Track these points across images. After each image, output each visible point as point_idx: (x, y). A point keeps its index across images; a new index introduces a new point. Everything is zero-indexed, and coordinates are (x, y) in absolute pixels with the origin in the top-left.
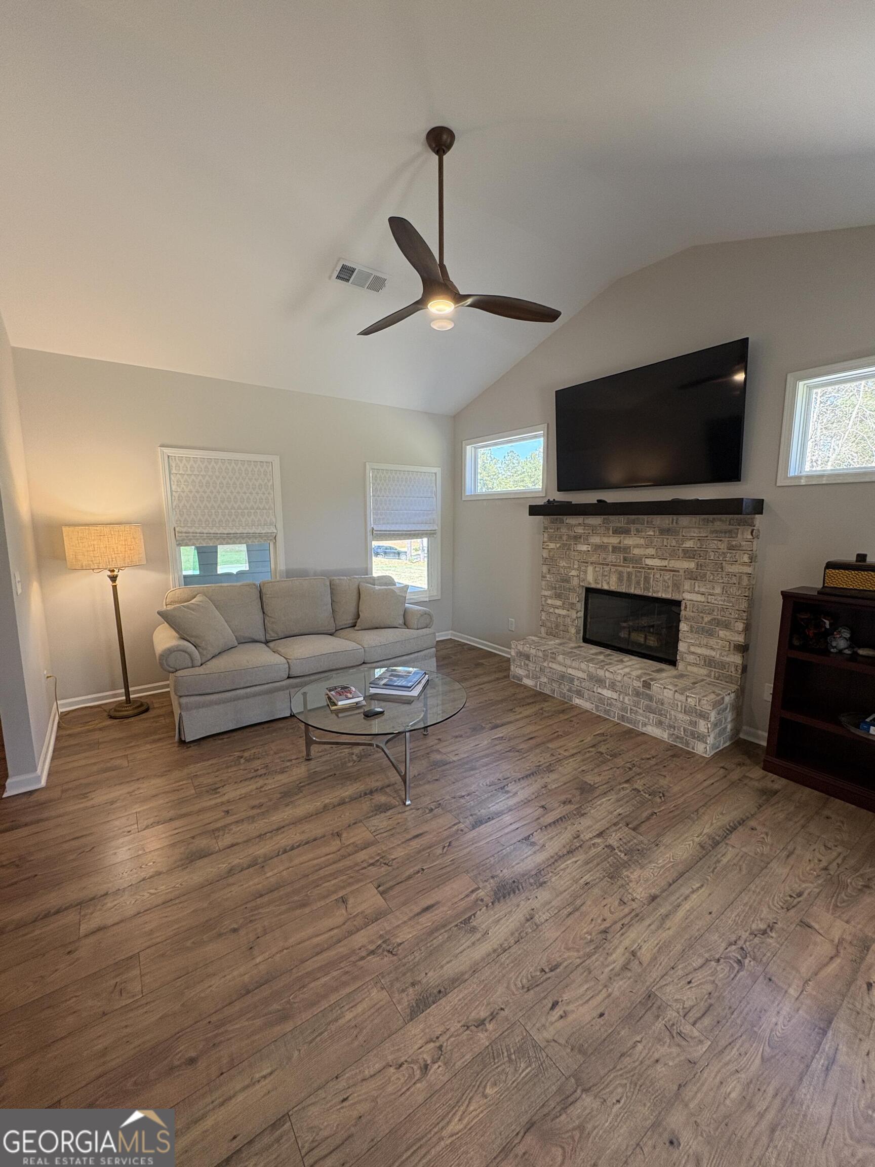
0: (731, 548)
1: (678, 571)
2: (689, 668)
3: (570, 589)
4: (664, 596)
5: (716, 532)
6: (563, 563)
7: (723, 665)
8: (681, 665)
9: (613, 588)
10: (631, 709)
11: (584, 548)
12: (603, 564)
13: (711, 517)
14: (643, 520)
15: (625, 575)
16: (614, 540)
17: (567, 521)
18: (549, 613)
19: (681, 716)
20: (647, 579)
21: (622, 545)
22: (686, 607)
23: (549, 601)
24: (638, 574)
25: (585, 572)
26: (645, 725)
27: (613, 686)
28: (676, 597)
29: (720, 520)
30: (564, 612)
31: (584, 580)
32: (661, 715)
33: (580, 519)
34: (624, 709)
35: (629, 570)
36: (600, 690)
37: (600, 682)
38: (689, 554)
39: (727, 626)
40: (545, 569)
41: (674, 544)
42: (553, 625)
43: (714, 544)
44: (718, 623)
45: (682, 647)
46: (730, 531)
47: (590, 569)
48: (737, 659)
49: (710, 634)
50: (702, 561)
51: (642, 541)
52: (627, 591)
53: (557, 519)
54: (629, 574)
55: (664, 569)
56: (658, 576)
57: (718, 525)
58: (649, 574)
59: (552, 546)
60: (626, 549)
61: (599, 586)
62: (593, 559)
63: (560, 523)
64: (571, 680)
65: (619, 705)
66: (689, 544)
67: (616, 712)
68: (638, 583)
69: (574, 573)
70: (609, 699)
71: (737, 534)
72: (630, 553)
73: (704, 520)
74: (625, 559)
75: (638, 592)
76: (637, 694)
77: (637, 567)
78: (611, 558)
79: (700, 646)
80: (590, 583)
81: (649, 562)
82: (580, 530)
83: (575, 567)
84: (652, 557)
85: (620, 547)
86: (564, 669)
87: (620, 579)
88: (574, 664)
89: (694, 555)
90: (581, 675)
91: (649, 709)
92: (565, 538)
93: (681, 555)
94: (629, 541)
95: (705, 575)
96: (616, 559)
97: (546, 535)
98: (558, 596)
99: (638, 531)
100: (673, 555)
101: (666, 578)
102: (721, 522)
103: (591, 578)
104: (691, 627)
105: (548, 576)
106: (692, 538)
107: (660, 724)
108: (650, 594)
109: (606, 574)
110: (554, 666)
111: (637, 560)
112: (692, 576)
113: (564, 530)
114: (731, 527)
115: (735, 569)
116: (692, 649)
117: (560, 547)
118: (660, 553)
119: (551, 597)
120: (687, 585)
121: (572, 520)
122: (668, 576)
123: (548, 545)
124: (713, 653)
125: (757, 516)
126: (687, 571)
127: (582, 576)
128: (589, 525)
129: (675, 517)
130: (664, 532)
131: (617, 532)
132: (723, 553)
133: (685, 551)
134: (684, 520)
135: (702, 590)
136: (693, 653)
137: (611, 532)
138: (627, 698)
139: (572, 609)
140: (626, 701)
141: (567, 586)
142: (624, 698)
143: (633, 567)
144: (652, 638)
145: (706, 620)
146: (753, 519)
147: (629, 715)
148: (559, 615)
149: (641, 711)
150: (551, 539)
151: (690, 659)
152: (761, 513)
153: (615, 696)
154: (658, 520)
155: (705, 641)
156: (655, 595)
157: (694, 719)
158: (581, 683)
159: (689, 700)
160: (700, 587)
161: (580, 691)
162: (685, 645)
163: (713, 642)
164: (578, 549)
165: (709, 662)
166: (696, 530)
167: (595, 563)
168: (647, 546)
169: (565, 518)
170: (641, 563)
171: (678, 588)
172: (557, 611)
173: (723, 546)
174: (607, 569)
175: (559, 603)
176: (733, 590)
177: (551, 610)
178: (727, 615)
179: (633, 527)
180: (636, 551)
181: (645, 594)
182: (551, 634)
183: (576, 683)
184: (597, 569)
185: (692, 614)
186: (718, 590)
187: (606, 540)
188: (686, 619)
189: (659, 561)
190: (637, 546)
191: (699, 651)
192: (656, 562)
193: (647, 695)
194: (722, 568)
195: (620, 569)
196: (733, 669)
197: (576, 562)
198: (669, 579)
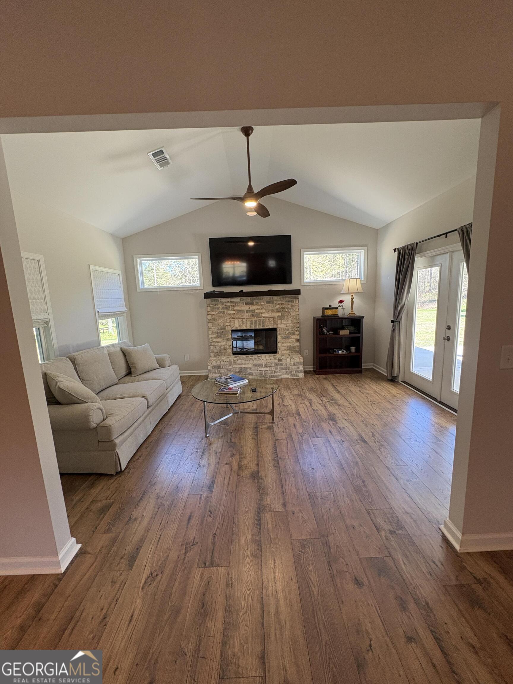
0: (292, 307)
1: (275, 317)
2: (283, 352)
3: (226, 332)
4: (271, 327)
5: (287, 301)
6: (221, 321)
7: (294, 347)
8: (280, 352)
9: (249, 328)
10: (275, 372)
11: (232, 312)
12: (242, 318)
13: (284, 296)
14: (259, 298)
15: (253, 322)
16: (247, 308)
17: (221, 301)
18: (215, 346)
19: (293, 367)
20: (263, 322)
21: (250, 309)
22: (279, 330)
23: (215, 340)
24: (259, 320)
25: (234, 323)
26: (281, 375)
27: (266, 366)
28: (275, 327)
29: (288, 297)
30: (224, 343)
31: (233, 327)
32: (286, 369)
33: (228, 299)
34: (272, 373)
35: (255, 319)
36: (260, 369)
37: (260, 366)
38: (278, 310)
39: (294, 334)
40: (210, 325)
41: (272, 306)
42: (218, 351)
43: (286, 306)
44: (291, 333)
45: (279, 345)
46: (291, 301)
47: (236, 321)
48: (298, 344)
49: (289, 338)
50: (283, 312)
51: (259, 307)
52: (255, 328)
53: (215, 300)
54: (255, 321)
55: (269, 317)
56: (267, 320)
57: (287, 299)
58: (264, 319)
59: (213, 313)
60: (253, 311)
61: (242, 328)
62: (237, 317)
63: (217, 302)
64: (246, 369)
65: (269, 372)
66: (278, 307)
67: (268, 375)
68: (259, 324)
69: (228, 324)
70: (265, 371)
71: (294, 301)
72: (254, 312)
73: (282, 297)
74: (253, 315)
75: (260, 327)
76: (277, 365)
77: (258, 318)
78: (246, 315)
79: (285, 343)
80: (237, 328)
81: (263, 315)
82: (229, 304)
83: (228, 321)
84: (264, 313)
85: (250, 310)
86: (242, 366)
87: (251, 323)
88: (246, 362)
89: (280, 310)
90: (250, 366)
91: (282, 369)
92: (220, 308)
93: (276, 311)
94: (253, 307)
95: (285, 317)
96: (248, 315)
97: (209, 308)
98: (220, 336)
99: (257, 303)
100: (273, 311)
101: (271, 320)
102: (288, 298)
103: (237, 325)
104: (282, 337)
105: (213, 328)
106: (279, 304)
107: (286, 373)
108: (265, 328)
109: (244, 322)
110: (236, 366)
111: (258, 315)
112: (280, 318)
113: (220, 305)
114: (291, 299)
115: (294, 314)
116: (283, 345)
117: (218, 313)
118: (267, 311)
119: (215, 338)
120: (279, 322)
121: (224, 300)
122: (272, 319)
123: (211, 313)
124: (290, 344)
125: (299, 295)
126: (278, 317)
127: (232, 325)
128: (233, 302)
129: (272, 297)
130: (268, 302)
131: (247, 304)
132: (290, 309)
133: (277, 309)
134: (275, 298)
135: (284, 323)
136: (284, 346)
137: (245, 304)
138: (272, 368)
139: (228, 341)
140: (272, 369)
141: (224, 330)
142: (271, 369)
143: (257, 318)
144: (261, 346)
145: (287, 333)
146: (298, 296)
147: (274, 374)
148: (221, 345)
149: (279, 371)
150: (212, 309)
151: (283, 348)
152: (300, 294)
153: (267, 369)
154: (266, 298)
155: (287, 341)
156: (267, 328)
157: (298, 366)
158: (251, 369)
159: (296, 360)
160: (283, 321)
161: (251, 373)
162: (281, 344)
163: (290, 340)
164: (229, 313)
165: (289, 348)
166: (280, 301)
167: (238, 318)
168: (262, 309)
169: (219, 299)
170: (260, 316)
171: (276, 323)
172: (219, 344)
173: (290, 306)
174: (245, 320)
175: (220, 339)
176: (295, 321)
177: (217, 344)
178: (293, 330)
179: (255, 301)
180: (257, 311)
181: (263, 328)
182: (218, 355)
183: (248, 370)
184: (240, 321)
185: (282, 332)
186: (290, 322)
187: (242, 308)
188: (280, 334)
189: (267, 314)
190: (257, 309)
191: (285, 345)
192: (267, 315)
193: (280, 364)
194: (290, 314)
195: (251, 319)
196: (297, 348)
197: (228, 319)
198: (272, 320)
